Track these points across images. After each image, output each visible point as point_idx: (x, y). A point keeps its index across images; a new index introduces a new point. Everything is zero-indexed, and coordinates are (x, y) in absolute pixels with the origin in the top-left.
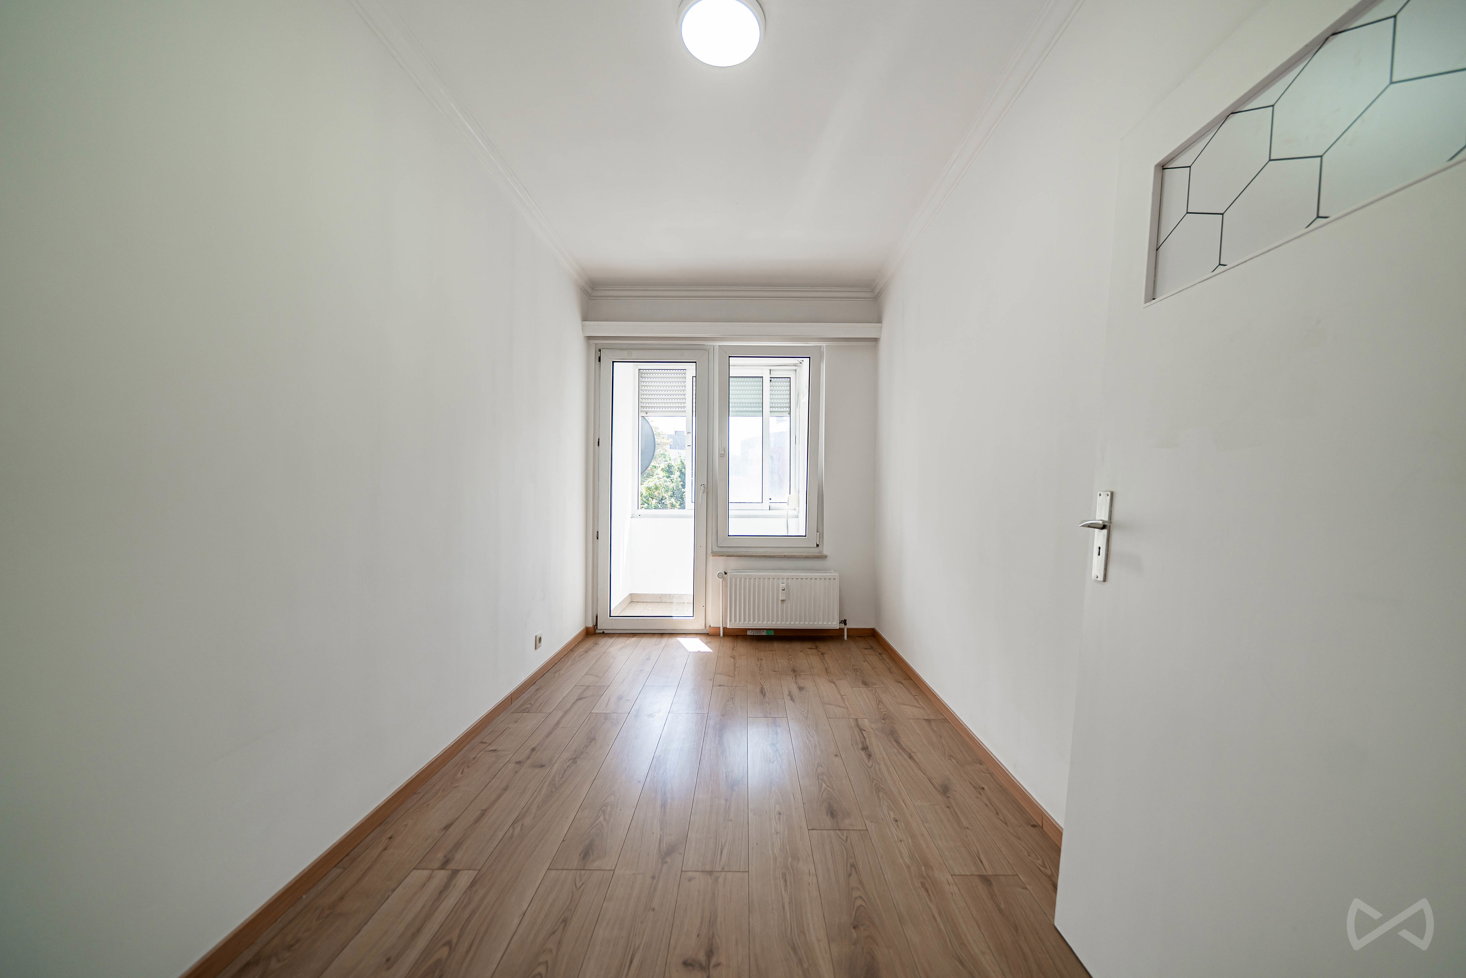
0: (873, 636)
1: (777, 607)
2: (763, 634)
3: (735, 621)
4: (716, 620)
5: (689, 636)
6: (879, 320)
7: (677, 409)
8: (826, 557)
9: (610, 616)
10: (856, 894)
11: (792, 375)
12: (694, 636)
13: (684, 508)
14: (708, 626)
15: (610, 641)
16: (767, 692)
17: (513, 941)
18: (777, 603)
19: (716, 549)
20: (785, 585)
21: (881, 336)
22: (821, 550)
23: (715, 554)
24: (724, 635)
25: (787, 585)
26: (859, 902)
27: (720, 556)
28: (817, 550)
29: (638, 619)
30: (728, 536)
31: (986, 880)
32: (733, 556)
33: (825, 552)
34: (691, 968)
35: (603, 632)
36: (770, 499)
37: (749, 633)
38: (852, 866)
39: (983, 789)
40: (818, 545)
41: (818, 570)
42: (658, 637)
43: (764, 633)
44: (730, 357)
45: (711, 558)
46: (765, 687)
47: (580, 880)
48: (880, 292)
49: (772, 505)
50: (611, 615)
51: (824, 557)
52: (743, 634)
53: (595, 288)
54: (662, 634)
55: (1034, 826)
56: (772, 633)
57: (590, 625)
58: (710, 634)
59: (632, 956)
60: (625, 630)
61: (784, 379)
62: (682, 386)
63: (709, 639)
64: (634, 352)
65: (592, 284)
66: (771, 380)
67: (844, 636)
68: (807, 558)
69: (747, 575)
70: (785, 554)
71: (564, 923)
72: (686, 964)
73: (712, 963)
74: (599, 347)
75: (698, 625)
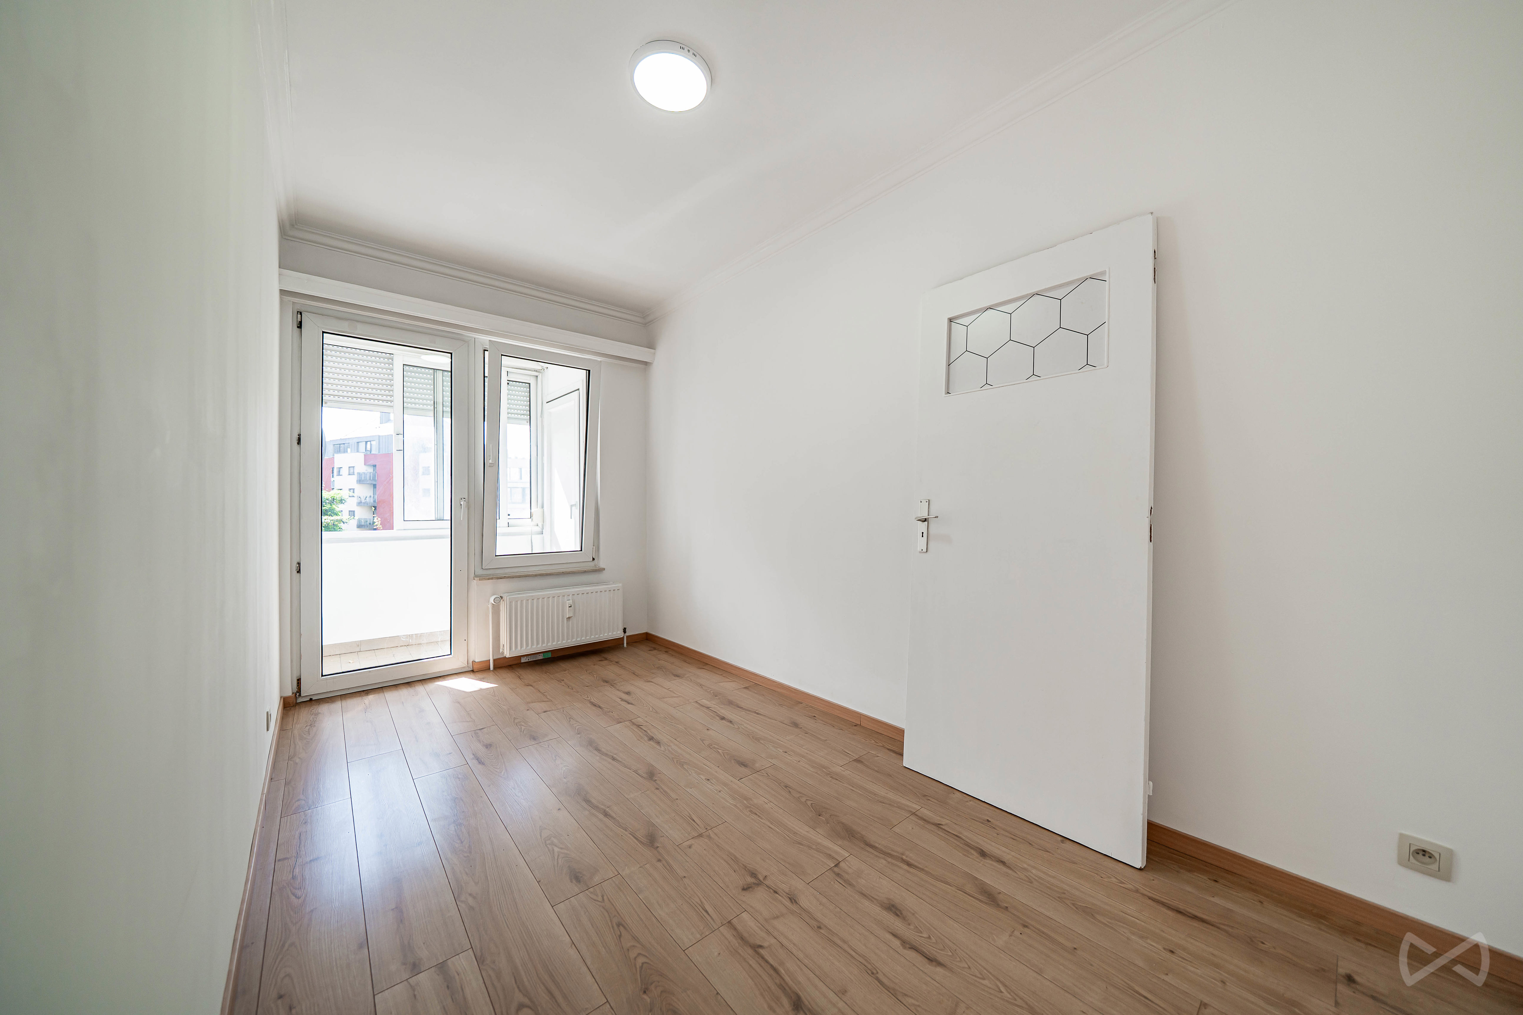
0: (647, 640)
1: (563, 626)
2: (539, 659)
3: (516, 647)
4: (483, 652)
5: (449, 678)
6: (651, 345)
7: (385, 403)
8: (604, 569)
9: (322, 676)
10: (803, 799)
11: (532, 381)
12: (456, 676)
13: (391, 528)
14: (470, 662)
15: (324, 708)
16: (599, 704)
17: (589, 964)
18: (563, 621)
19: (480, 572)
20: (571, 601)
21: (654, 362)
22: (597, 563)
23: (482, 578)
24: (495, 668)
25: (574, 602)
26: (809, 803)
27: (489, 579)
28: (592, 564)
29: (370, 671)
30: (496, 556)
31: (858, 761)
32: (505, 578)
33: (602, 565)
34: (751, 889)
35: (311, 699)
36: (509, 515)
37: (523, 660)
38: (786, 787)
39: (814, 716)
40: (594, 559)
41: (598, 583)
42: (400, 689)
43: (540, 657)
44: (502, 355)
45: (475, 583)
46: (592, 700)
47: (597, 896)
48: (652, 321)
49: (511, 522)
50: (323, 674)
51: (601, 570)
52: (516, 662)
53: (296, 226)
54: (409, 684)
55: (855, 726)
56: (549, 655)
57: (289, 693)
58: (477, 670)
59: (703, 909)
60: (349, 689)
61: (521, 383)
62: (389, 375)
63: (480, 675)
64: (359, 326)
65: (295, 221)
66: (508, 384)
67: (623, 644)
68: (585, 572)
69: (530, 596)
70: (562, 570)
71: (621, 927)
72: (744, 889)
73: (761, 879)
74: (299, 308)
75: (458, 662)
